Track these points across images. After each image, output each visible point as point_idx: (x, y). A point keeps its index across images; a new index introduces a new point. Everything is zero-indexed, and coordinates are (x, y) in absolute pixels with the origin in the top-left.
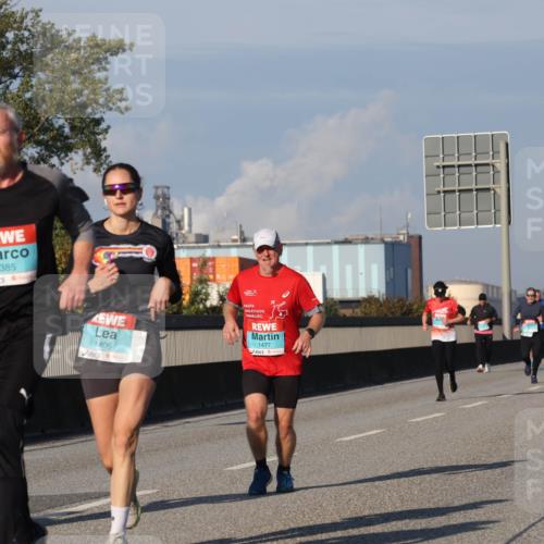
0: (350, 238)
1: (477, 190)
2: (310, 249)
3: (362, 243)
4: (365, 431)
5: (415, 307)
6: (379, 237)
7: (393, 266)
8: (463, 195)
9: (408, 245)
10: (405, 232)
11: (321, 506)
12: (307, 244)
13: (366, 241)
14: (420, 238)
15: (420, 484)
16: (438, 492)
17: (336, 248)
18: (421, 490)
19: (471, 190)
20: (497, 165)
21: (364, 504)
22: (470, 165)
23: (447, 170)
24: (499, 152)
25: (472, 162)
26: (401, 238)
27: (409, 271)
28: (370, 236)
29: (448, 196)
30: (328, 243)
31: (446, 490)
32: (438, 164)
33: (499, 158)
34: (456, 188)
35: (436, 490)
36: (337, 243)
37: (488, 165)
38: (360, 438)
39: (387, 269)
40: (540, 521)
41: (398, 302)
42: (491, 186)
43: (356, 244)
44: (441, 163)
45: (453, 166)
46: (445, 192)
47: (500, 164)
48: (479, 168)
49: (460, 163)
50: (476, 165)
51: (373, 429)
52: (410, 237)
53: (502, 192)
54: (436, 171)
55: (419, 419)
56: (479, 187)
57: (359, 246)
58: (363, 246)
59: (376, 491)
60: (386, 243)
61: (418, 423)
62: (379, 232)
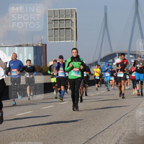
0: (21, 44)
1: (66, 28)
2: (7, 48)
3: (26, 46)
4: (26, 112)
5: (44, 69)
6: (32, 44)
7: (37, 55)
8: (61, 30)
9: (42, 47)
10: (40, 43)
11: (10, 138)
12: (6, 46)
13: (27, 45)
14: (46, 45)
15: (45, 130)
16: (51, 133)
17: (16, 48)
18: (45, 132)
19: (64, 29)
20: (73, 20)
21: (25, 137)
22: (63, 20)
23: (55, 21)
24: (73, 16)
25: (64, 19)
26: (39, 45)
27: (42, 56)
28: (28, 44)
29: (56, 30)
30: (14, 46)
31: (54, 132)
32: (52, 19)
33: (73, 18)
34: (58, 28)
35: (50, 132)
36: (17, 46)
37: (69, 20)
38: (24, 114)
39: (34, 55)
40: (86, 143)
41: (38, 67)
42: (70, 27)
43: (24, 47)
44: (53, 19)
45: (57, 20)
46: (54, 29)
47: (74, 20)
48: (66, 21)
49: (60, 19)
50: (65, 20)
51: (29, 111)
52: (42, 45)
53: (74, 29)
54: (52, 22)
55: (44, 108)
56: (66, 27)
57: (25, 47)
58: (26, 47)
59: (30, 133)
60: (34, 47)
61: (44, 109)
62: (31, 43)
